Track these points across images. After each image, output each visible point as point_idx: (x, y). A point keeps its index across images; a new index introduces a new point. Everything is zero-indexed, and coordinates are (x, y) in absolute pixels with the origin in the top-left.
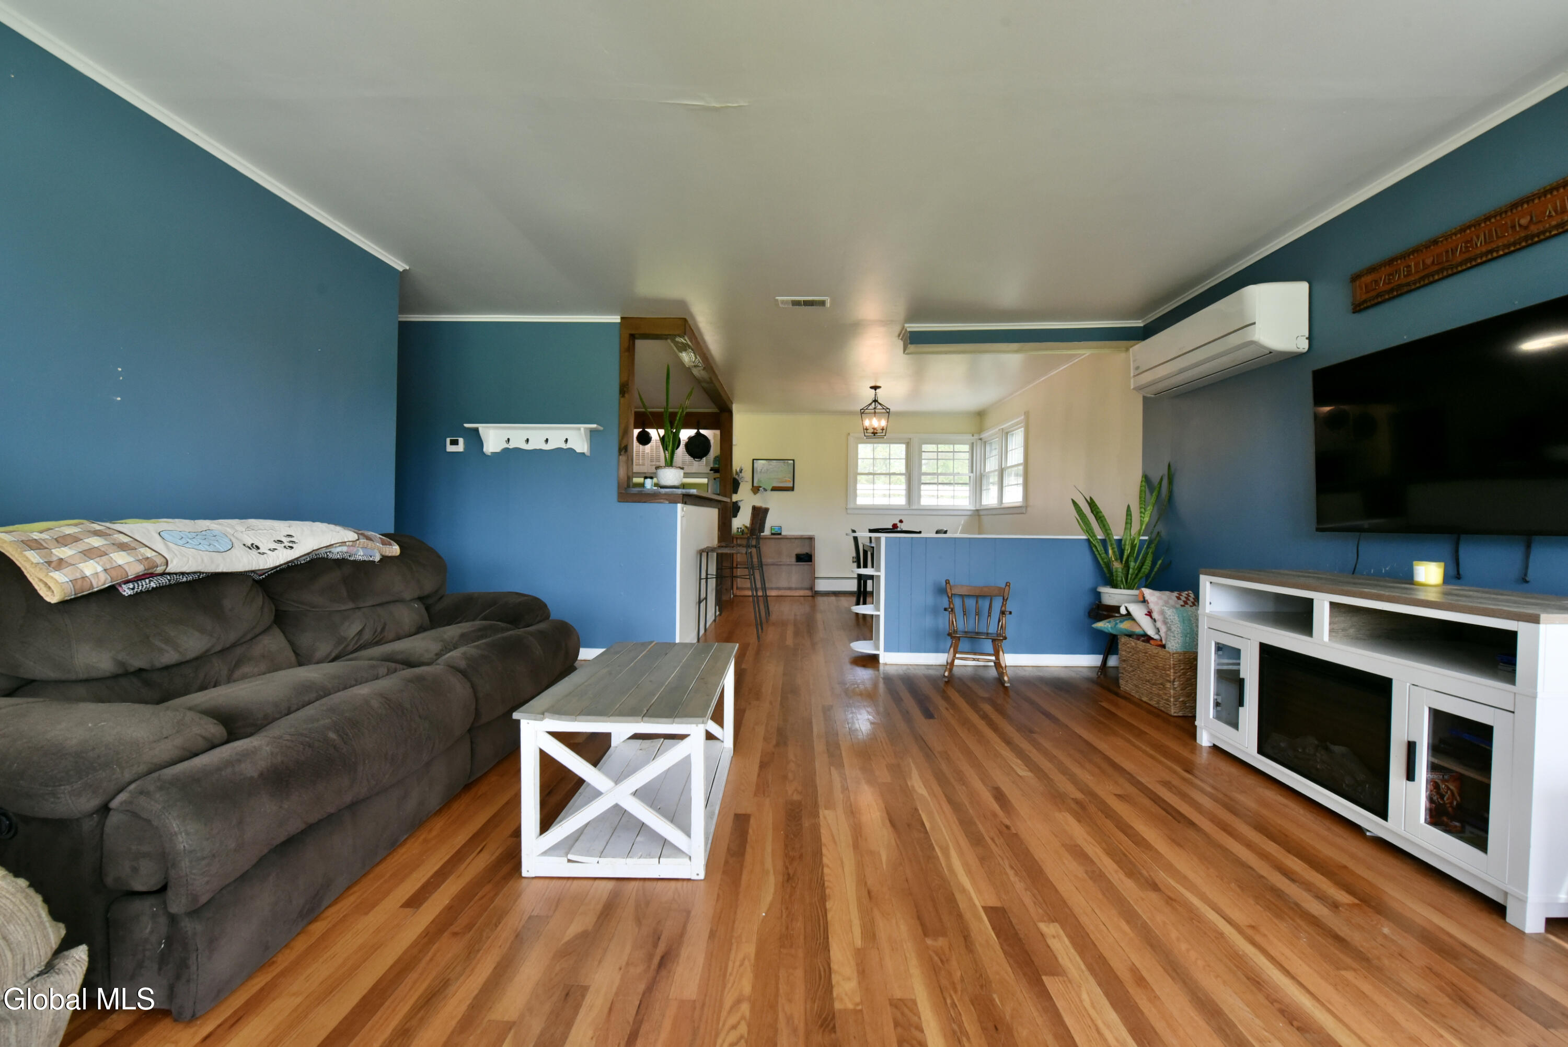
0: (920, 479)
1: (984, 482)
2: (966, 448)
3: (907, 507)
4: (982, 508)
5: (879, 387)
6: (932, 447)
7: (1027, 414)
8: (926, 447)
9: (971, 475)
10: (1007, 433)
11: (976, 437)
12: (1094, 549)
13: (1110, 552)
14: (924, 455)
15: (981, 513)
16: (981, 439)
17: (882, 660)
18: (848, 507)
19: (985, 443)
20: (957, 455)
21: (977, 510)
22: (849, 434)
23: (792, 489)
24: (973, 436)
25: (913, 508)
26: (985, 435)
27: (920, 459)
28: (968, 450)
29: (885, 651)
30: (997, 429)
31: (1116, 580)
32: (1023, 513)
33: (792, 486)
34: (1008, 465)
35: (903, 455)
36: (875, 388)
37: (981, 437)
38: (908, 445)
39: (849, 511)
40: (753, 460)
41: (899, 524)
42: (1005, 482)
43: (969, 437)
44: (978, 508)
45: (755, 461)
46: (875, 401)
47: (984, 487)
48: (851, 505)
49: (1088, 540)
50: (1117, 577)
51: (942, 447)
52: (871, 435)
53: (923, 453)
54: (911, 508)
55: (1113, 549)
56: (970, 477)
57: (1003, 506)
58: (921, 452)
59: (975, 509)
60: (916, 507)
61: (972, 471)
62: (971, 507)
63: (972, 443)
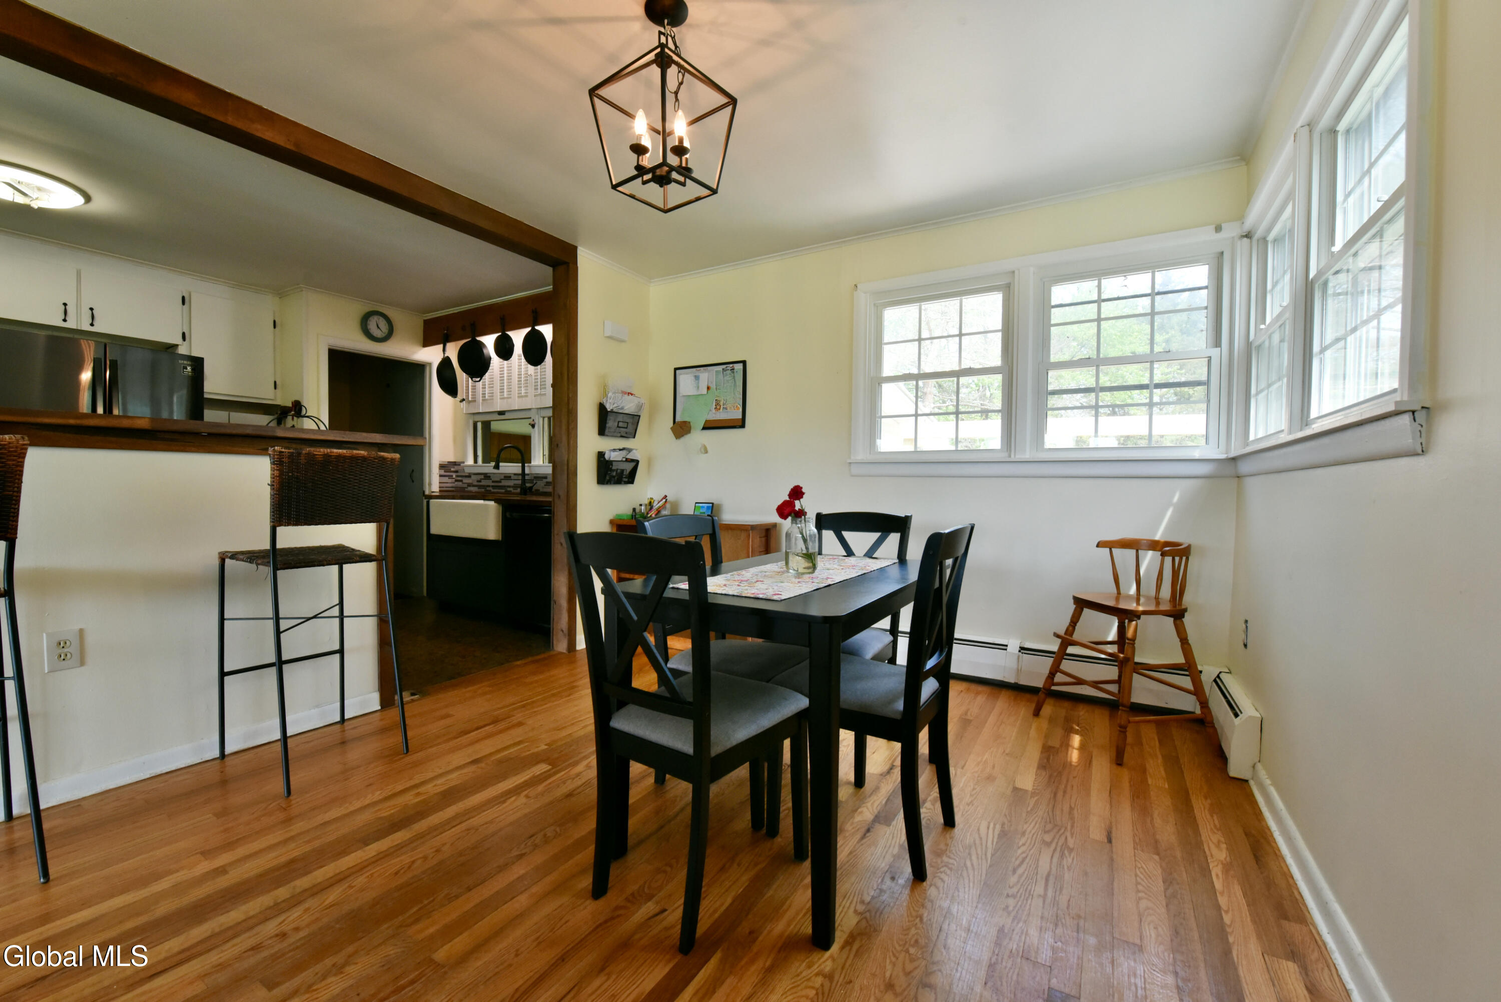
0: (1042, 382)
1: (1254, 372)
2: (1197, 273)
3: (1006, 456)
6: (1085, 289)
8: (1060, 293)
9: (1215, 352)
11: (1231, 231)
14: (1057, 316)
15: (1244, 464)
16: (1248, 236)
18: (853, 457)
20: (1167, 301)
21: (1234, 461)
22: (856, 286)
23: (741, 424)
24: (1218, 229)
25: (1019, 457)
26: (1254, 216)
27: (1044, 327)
28: (1205, 283)
33: (740, 417)
35: (996, 322)
37: (1246, 220)
38: (1008, 290)
39: (852, 470)
40: (676, 369)
43: (1206, 237)
44: (1236, 451)
45: (678, 372)
47: (1252, 386)
48: (859, 453)
51: (1113, 286)
53: (1053, 310)
54: (1013, 458)
56: (1210, 360)
58: (1045, 306)
59: (1223, 456)
60: (1027, 456)
61: (1217, 343)
62: (1216, 453)
63: (1222, 253)
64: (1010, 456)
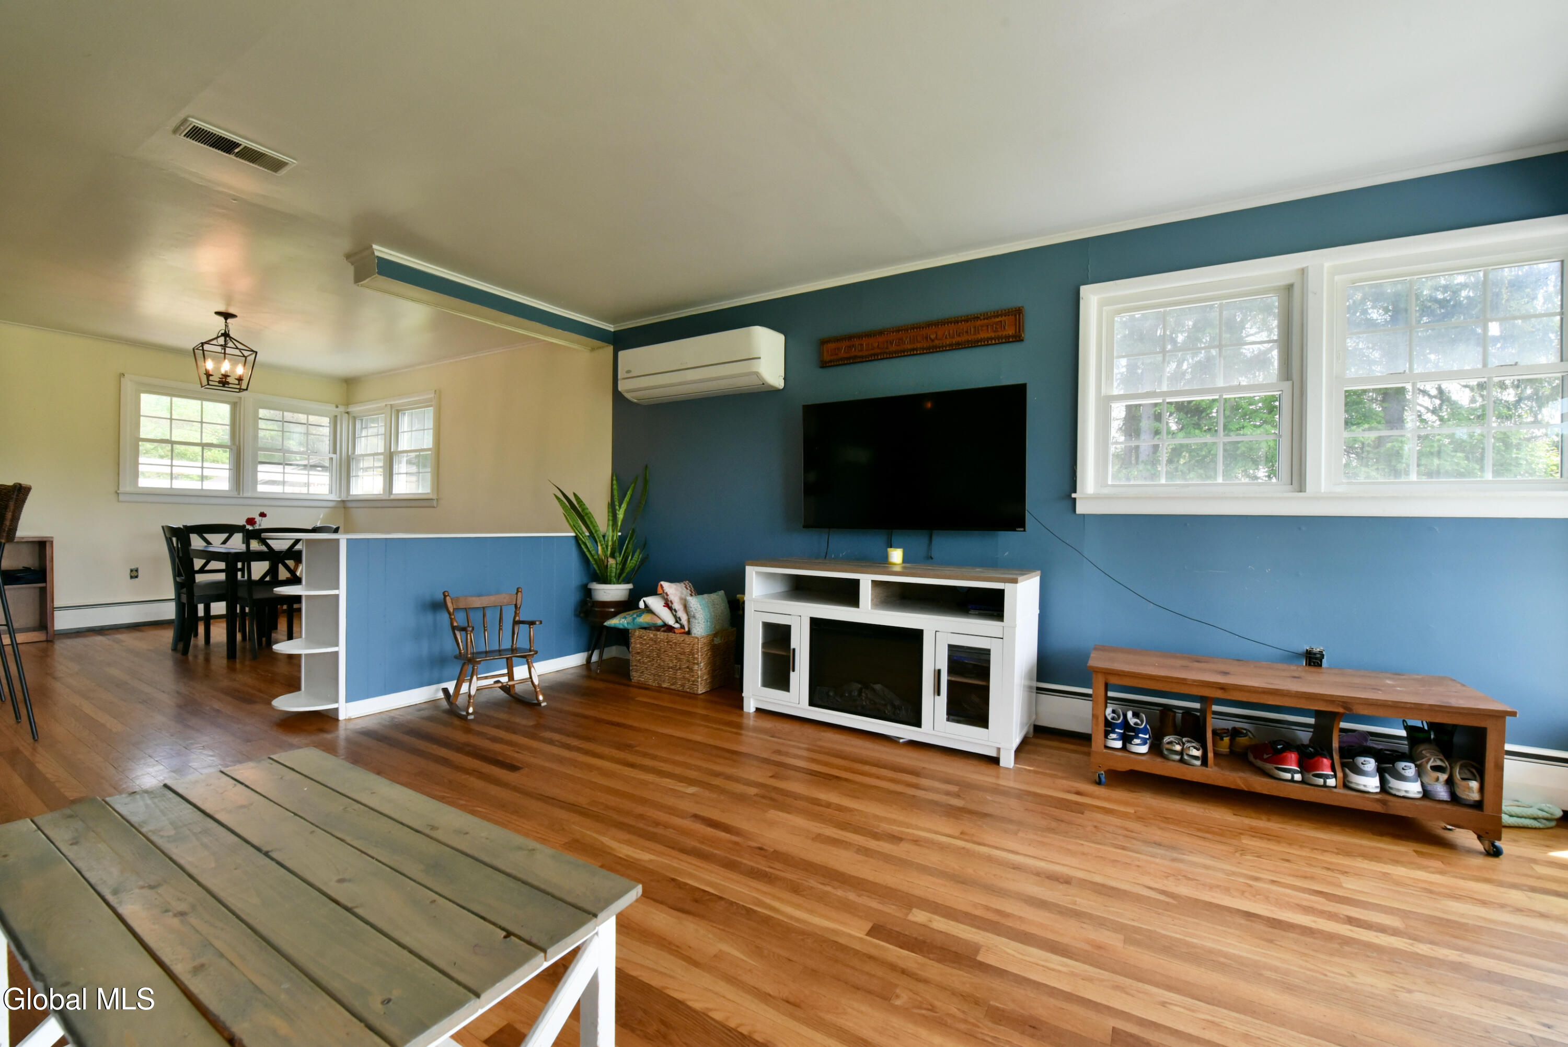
0: (255, 456)
1: (353, 465)
2: (325, 421)
3: (235, 494)
4: (350, 498)
5: (233, 316)
6: (274, 414)
7: (439, 393)
8: (262, 413)
9: (334, 456)
10: (398, 411)
11: (342, 409)
12: (583, 546)
13: (600, 548)
14: (261, 424)
15: (350, 505)
16: (347, 413)
17: (342, 716)
18: (121, 490)
19: (355, 418)
20: (313, 430)
21: (343, 501)
22: (123, 374)
24: (337, 407)
25: (245, 495)
26: (355, 409)
27: (256, 428)
28: (329, 426)
29: (349, 699)
30: (384, 404)
31: (611, 576)
32: (434, 507)
34: (399, 450)
35: (227, 420)
36: (227, 316)
37: (348, 410)
38: (235, 406)
39: (121, 498)
41: (258, 519)
42: (395, 470)
43: (332, 408)
44: (344, 497)
46: (226, 335)
47: (353, 473)
48: (125, 487)
49: (576, 538)
50: (611, 572)
51: (290, 416)
52: (217, 384)
53: (260, 421)
54: (241, 495)
55: (601, 545)
56: (331, 459)
57: (392, 497)
58: (257, 418)
59: (340, 499)
60: (249, 495)
61: (335, 452)
62: (333, 497)
63: (336, 416)
64: (239, 494)
